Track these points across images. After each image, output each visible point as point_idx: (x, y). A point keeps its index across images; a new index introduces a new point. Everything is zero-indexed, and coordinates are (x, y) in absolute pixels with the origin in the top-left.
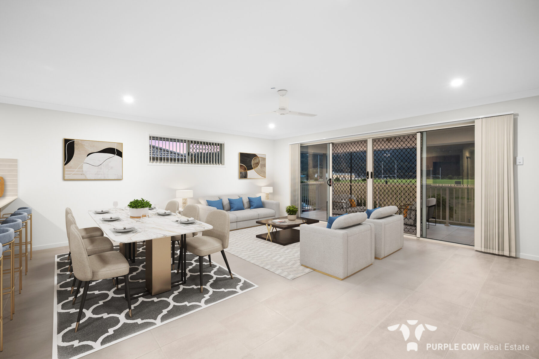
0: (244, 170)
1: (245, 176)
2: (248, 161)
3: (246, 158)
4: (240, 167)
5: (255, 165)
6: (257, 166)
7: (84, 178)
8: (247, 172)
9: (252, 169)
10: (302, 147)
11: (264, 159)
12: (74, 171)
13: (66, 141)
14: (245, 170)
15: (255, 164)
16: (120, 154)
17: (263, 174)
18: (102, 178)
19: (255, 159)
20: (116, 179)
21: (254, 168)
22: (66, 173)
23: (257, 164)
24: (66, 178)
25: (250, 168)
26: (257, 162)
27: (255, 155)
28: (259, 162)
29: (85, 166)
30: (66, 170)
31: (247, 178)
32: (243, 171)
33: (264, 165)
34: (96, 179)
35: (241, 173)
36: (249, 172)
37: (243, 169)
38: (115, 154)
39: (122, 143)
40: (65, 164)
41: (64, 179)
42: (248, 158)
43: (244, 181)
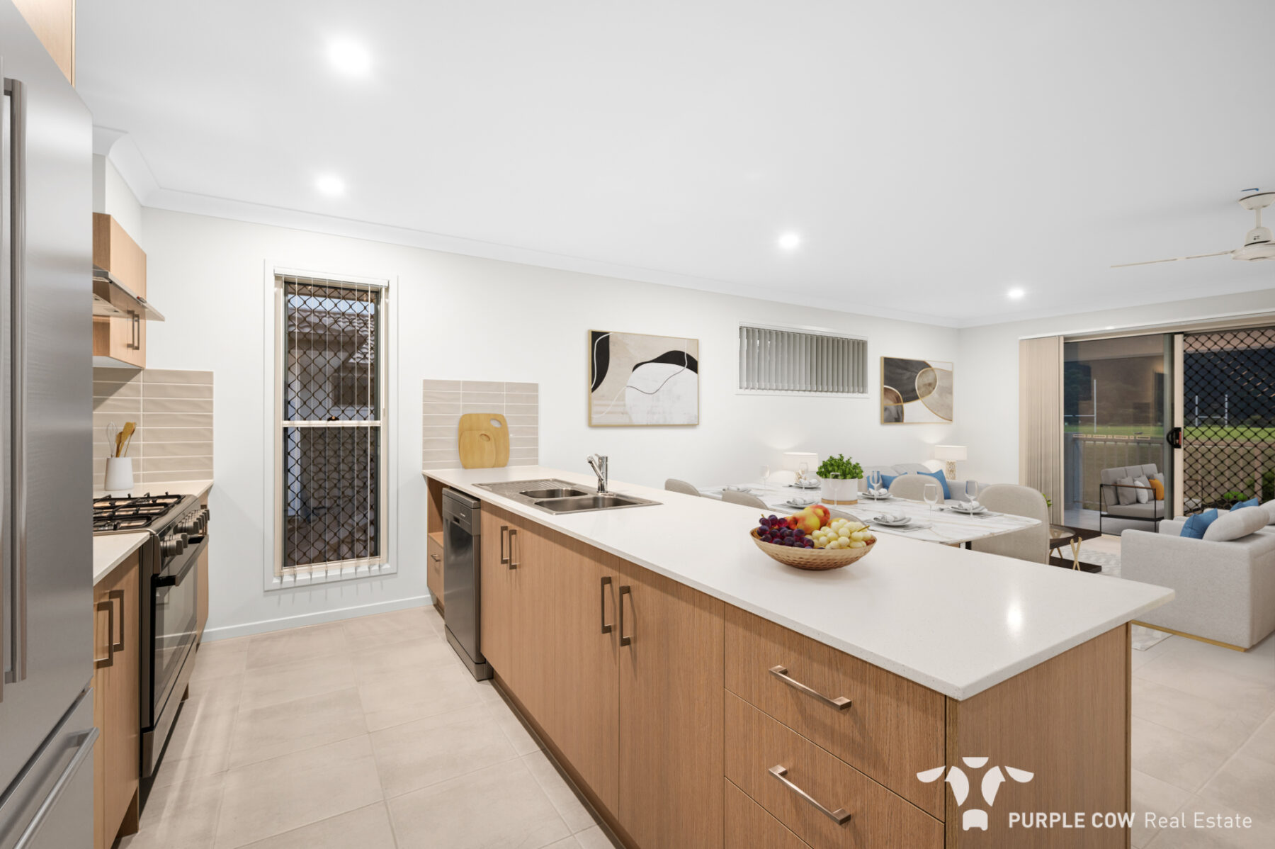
0: (895, 403)
1: (897, 417)
2: (905, 378)
3: (900, 371)
4: (885, 394)
5: (923, 389)
6: (930, 392)
7: (624, 420)
8: (902, 406)
9: (916, 398)
10: (1071, 345)
11: (949, 375)
12: (609, 405)
13: (595, 335)
14: (898, 400)
15: (925, 385)
16: (693, 365)
17: (946, 413)
18: (661, 422)
19: (923, 372)
20: (686, 423)
21: (922, 397)
22: (594, 409)
23: (931, 386)
24: (594, 422)
25: (911, 396)
26: (930, 381)
27: (923, 365)
28: (936, 382)
29: (630, 394)
30: (595, 402)
31: (902, 421)
32: (891, 405)
33: (949, 391)
34: (649, 424)
35: (886, 409)
36: (908, 408)
37: (890, 400)
38: (684, 366)
39: (697, 340)
40: (594, 389)
41: (591, 425)
42: (905, 371)
43: (894, 428)
